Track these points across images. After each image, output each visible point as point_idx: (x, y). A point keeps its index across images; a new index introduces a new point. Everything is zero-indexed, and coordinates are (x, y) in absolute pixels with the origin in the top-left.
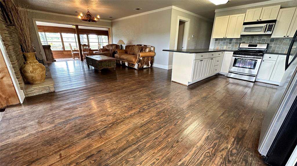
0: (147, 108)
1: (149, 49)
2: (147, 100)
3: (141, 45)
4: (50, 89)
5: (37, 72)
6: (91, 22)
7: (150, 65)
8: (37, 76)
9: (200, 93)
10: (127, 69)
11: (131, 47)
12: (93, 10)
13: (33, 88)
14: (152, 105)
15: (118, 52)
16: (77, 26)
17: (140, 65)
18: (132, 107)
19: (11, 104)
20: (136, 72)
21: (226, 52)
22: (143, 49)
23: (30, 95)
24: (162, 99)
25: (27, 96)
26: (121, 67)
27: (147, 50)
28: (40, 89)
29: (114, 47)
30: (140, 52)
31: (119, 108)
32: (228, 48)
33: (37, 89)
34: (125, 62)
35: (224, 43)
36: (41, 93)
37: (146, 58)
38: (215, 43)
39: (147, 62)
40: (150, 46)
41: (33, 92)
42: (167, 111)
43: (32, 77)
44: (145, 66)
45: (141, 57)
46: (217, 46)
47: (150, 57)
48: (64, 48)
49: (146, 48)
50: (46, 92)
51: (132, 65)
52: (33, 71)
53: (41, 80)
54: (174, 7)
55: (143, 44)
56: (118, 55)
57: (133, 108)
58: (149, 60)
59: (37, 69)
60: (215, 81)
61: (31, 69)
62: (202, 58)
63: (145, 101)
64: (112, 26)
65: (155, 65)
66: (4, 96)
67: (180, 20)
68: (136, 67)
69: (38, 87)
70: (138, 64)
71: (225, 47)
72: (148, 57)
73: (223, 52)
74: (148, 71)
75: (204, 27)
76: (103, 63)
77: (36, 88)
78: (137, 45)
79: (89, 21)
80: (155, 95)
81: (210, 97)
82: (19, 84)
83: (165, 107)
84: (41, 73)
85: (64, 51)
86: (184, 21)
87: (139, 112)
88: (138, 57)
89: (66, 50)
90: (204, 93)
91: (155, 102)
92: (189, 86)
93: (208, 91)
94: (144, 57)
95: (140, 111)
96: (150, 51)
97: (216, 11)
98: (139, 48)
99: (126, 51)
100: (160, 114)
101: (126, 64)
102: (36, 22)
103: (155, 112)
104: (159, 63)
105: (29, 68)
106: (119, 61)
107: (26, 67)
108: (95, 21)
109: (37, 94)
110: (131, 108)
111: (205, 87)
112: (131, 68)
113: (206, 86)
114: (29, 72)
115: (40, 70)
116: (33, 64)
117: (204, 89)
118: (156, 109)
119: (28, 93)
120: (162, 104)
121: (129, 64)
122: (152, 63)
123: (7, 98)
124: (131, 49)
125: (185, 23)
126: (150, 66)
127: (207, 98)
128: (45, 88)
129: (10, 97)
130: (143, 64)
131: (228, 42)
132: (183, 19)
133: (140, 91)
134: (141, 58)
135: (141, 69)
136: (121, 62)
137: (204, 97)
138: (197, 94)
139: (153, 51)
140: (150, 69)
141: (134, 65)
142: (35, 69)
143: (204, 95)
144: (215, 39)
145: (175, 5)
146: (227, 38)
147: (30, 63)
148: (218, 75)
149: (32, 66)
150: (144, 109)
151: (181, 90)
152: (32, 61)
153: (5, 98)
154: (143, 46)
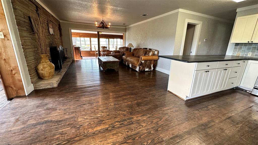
0: (118, 126)
1: (152, 52)
2: (125, 113)
3: (146, 49)
4: (54, 85)
5: (46, 70)
6: (105, 29)
7: (152, 68)
8: (46, 73)
9: (199, 115)
10: (130, 70)
11: (138, 50)
12: (108, 19)
13: (41, 83)
14: (126, 123)
15: (126, 54)
16: (98, 32)
17: (142, 68)
18: (103, 120)
19: (19, 95)
20: (137, 74)
21: (250, 61)
22: (147, 52)
23: (38, 89)
24: (144, 115)
25: (35, 89)
26: (127, 67)
27: (151, 54)
28: (46, 84)
29: (125, 49)
30: (144, 55)
31: (90, 118)
32: (256, 55)
33: (44, 84)
34: (129, 63)
35: (249, 49)
36: (46, 88)
37: (148, 61)
38: (235, 48)
39: (149, 65)
40: (154, 50)
41: (40, 86)
42: (140, 137)
43: (42, 74)
44: (147, 70)
45: (143, 60)
46: (238, 52)
47: (153, 61)
48: (91, 49)
49: (149, 52)
50: (50, 87)
51: (135, 67)
52: (43, 69)
53: (49, 76)
54: (181, 10)
55: (149, 47)
56: (125, 57)
57: (104, 122)
58: (152, 63)
59: (46, 67)
60: (229, 99)
61: (42, 68)
62: (208, 68)
63: (122, 114)
64: (126, 31)
65: (158, 69)
66: (15, 89)
67: (188, 23)
68: (137, 69)
69: (44, 82)
70: (140, 67)
71: (250, 54)
72: (151, 60)
73: (246, 61)
74: (150, 74)
75: (221, 29)
76: (107, 64)
77: (42, 83)
78: (144, 48)
79: (103, 28)
80: (138, 108)
81: (212, 126)
82: (31, 79)
83: (140, 130)
84: (50, 71)
85: (91, 51)
86: (194, 24)
87: (105, 130)
88: (140, 60)
89: (92, 50)
90: (205, 117)
91: (133, 118)
92: (187, 101)
93: (213, 115)
94: (146, 61)
95: (107, 129)
96: (154, 55)
97: (238, 10)
98: (144, 52)
99: (134, 53)
100: (128, 141)
101: (130, 66)
102: (72, 30)
103: (124, 135)
104: (162, 67)
105: (41, 67)
106: (126, 62)
107: (39, 66)
108: (108, 28)
109: (43, 88)
110: (101, 122)
111: (210, 107)
112: (133, 70)
113: (212, 105)
114: (40, 69)
115: (48, 69)
116: (45, 63)
117: (208, 110)
118: (127, 130)
119: (36, 87)
120: (139, 124)
121: (132, 65)
122: (155, 66)
123: (17, 90)
124: (138, 52)
125: (196, 26)
126: (152, 70)
127: (209, 126)
128: (49, 83)
129: (19, 89)
130: (145, 67)
131: (256, 48)
132: (192, 21)
133: (125, 99)
134: (143, 62)
135: (142, 72)
136: (127, 63)
137: (202, 125)
138: (193, 117)
139: (157, 55)
140: (152, 73)
141: (136, 67)
142: (44, 68)
143: (205, 120)
144: (235, 44)
145: (182, 8)
146: (253, 42)
147: (42, 62)
148: (236, 89)
149: (43, 65)
150: (114, 127)
151: (173, 105)
152: (44, 61)
153: (16, 90)
154: (148, 49)
